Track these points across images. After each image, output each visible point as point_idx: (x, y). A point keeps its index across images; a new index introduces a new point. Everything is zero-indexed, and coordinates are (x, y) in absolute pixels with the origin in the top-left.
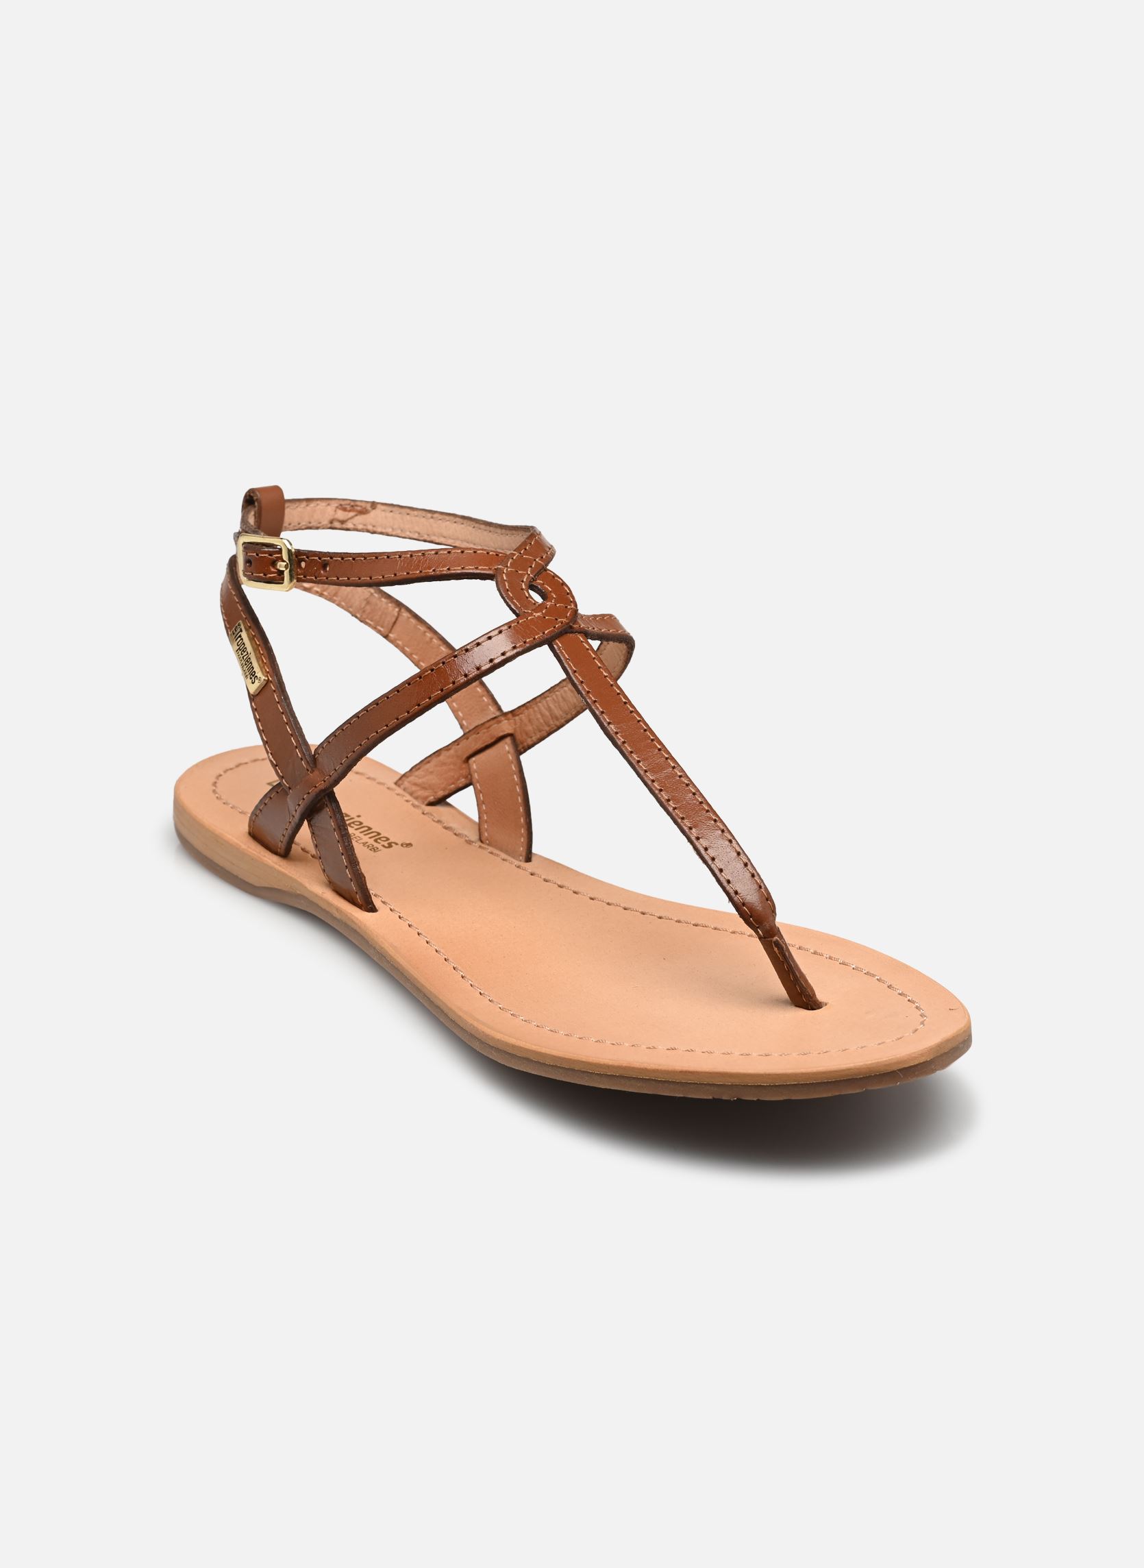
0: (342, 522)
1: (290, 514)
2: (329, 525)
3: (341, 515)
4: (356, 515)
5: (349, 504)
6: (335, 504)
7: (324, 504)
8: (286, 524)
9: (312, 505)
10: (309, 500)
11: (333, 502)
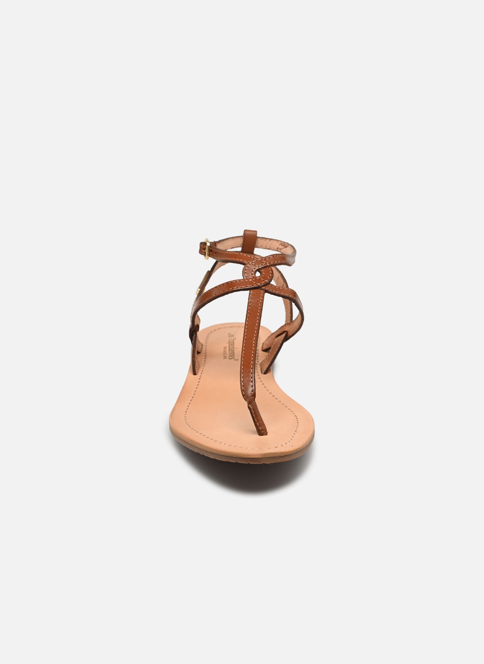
0: (281, 249)
1: (259, 242)
2: (277, 250)
3: (281, 247)
4: (284, 248)
5: (283, 244)
6: (280, 242)
7: (276, 242)
8: (256, 246)
9: (272, 241)
10: (271, 239)
11: (279, 242)
